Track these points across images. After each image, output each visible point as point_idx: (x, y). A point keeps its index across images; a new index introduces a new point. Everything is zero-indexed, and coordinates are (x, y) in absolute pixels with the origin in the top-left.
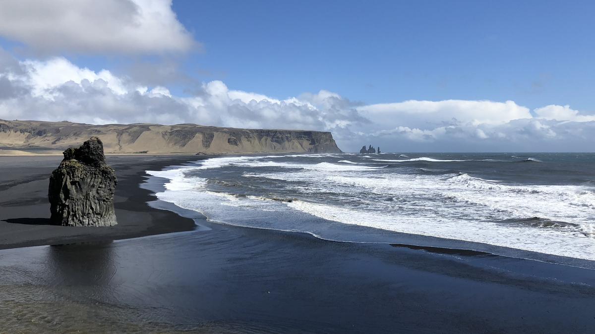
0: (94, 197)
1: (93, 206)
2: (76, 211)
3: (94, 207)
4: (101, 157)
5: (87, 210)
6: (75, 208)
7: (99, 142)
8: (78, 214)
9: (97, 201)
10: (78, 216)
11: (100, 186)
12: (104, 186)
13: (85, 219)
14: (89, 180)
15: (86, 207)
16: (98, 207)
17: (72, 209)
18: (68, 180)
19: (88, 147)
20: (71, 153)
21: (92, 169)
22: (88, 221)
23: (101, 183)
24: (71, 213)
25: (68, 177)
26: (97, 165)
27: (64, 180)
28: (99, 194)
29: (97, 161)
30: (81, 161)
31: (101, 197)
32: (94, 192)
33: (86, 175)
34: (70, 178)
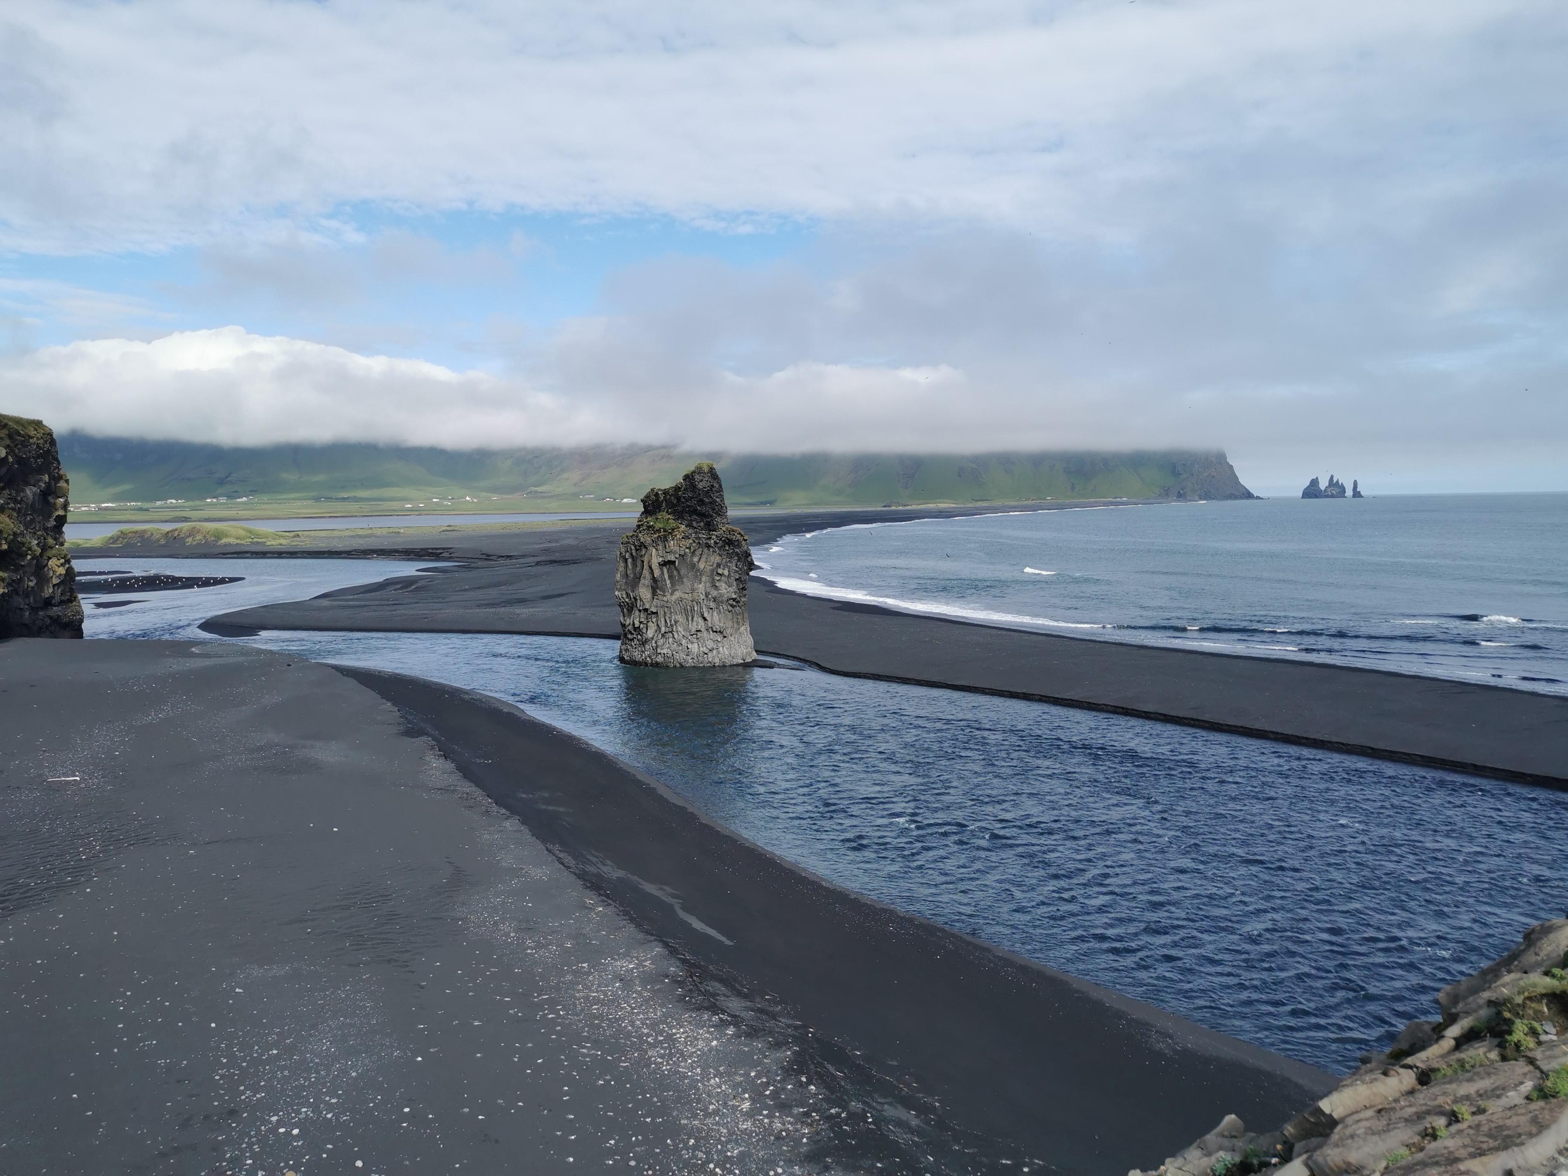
0: (707, 595)
1: (706, 615)
2: (672, 626)
3: (708, 618)
4: (720, 510)
5: (695, 624)
6: (671, 618)
7: (715, 476)
8: (677, 632)
9: (712, 605)
10: (676, 636)
11: (720, 571)
12: (726, 572)
13: (692, 643)
15: (693, 617)
17: (665, 621)
18: (655, 558)
19: (694, 487)
20: (657, 500)
21: (700, 535)
23: (719, 565)
24: (663, 629)
25: (654, 552)
26: (710, 527)
27: (646, 559)
28: (716, 588)
29: (712, 516)
30: (679, 516)
31: (721, 595)
32: (708, 585)
33: (689, 548)
34: (657, 555)
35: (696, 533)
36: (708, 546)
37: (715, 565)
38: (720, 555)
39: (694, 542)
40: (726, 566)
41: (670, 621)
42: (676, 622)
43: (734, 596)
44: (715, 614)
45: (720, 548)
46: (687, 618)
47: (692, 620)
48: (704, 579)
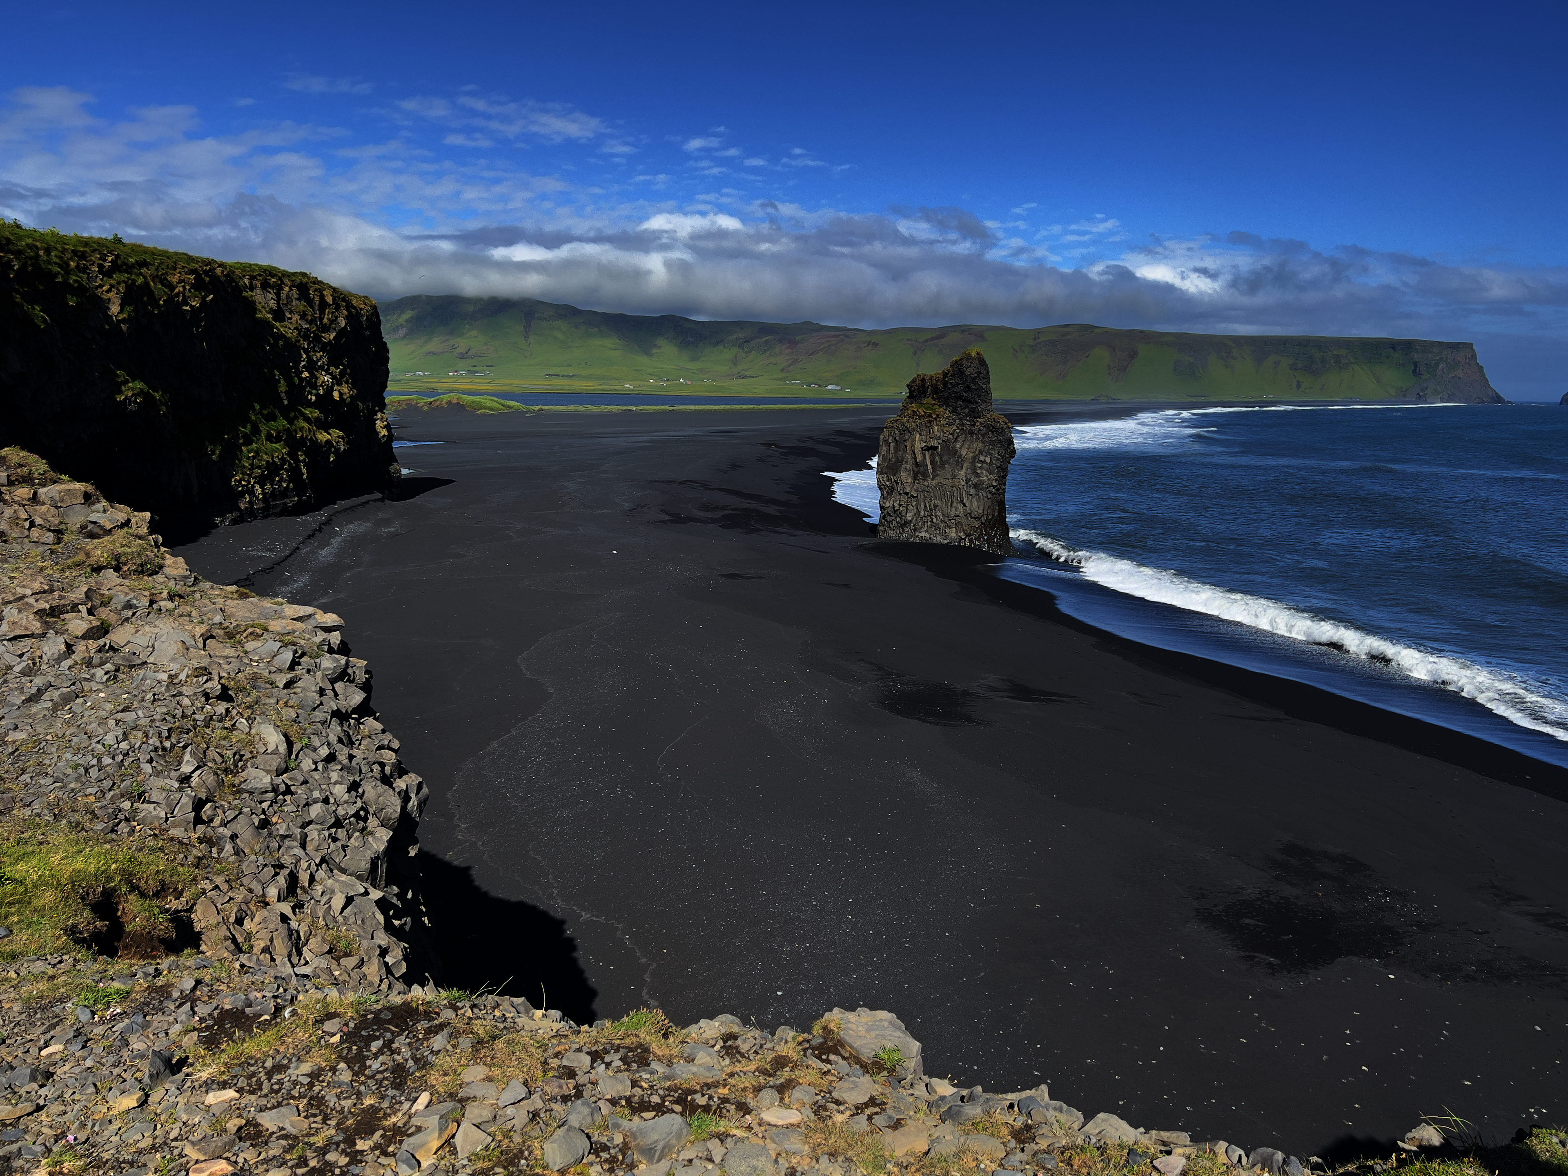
0: (967, 481)
1: (965, 501)
2: (931, 510)
3: (967, 504)
4: (985, 396)
5: (953, 509)
6: (930, 502)
7: (982, 362)
8: (936, 516)
9: (972, 491)
10: (935, 520)
11: (982, 458)
12: (988, 460)
13: (950, 528)
14: (958, 445)
15: (952, 503)
16: (975, 504)
17: (925, 505)
18: (918, 445)
19: (961, 373)
20: (923, 385)
21: (964, 422)
23: (981, 452)
24: (922, 513)
25: (918, 437)
26: (975, 414)
27: (908, 444)
28: (978, 475)
29: (977, 403)
30: (945, 402)
31: (982, 482)
32: (969, 471)
33: (953, 434)
34: (921, 440)
35: (960, 419)
36: (971, 433)
37: (977, 452)
38: (983, 443)
39: (958, 428)
40: (988, 453)
41: (930, 505)
42: (936, 506)
43: (995, 484)
44: (974, 500)
45: (983, 436)
46: (947, 503)
47: (951, 506)
48: (965, 465)
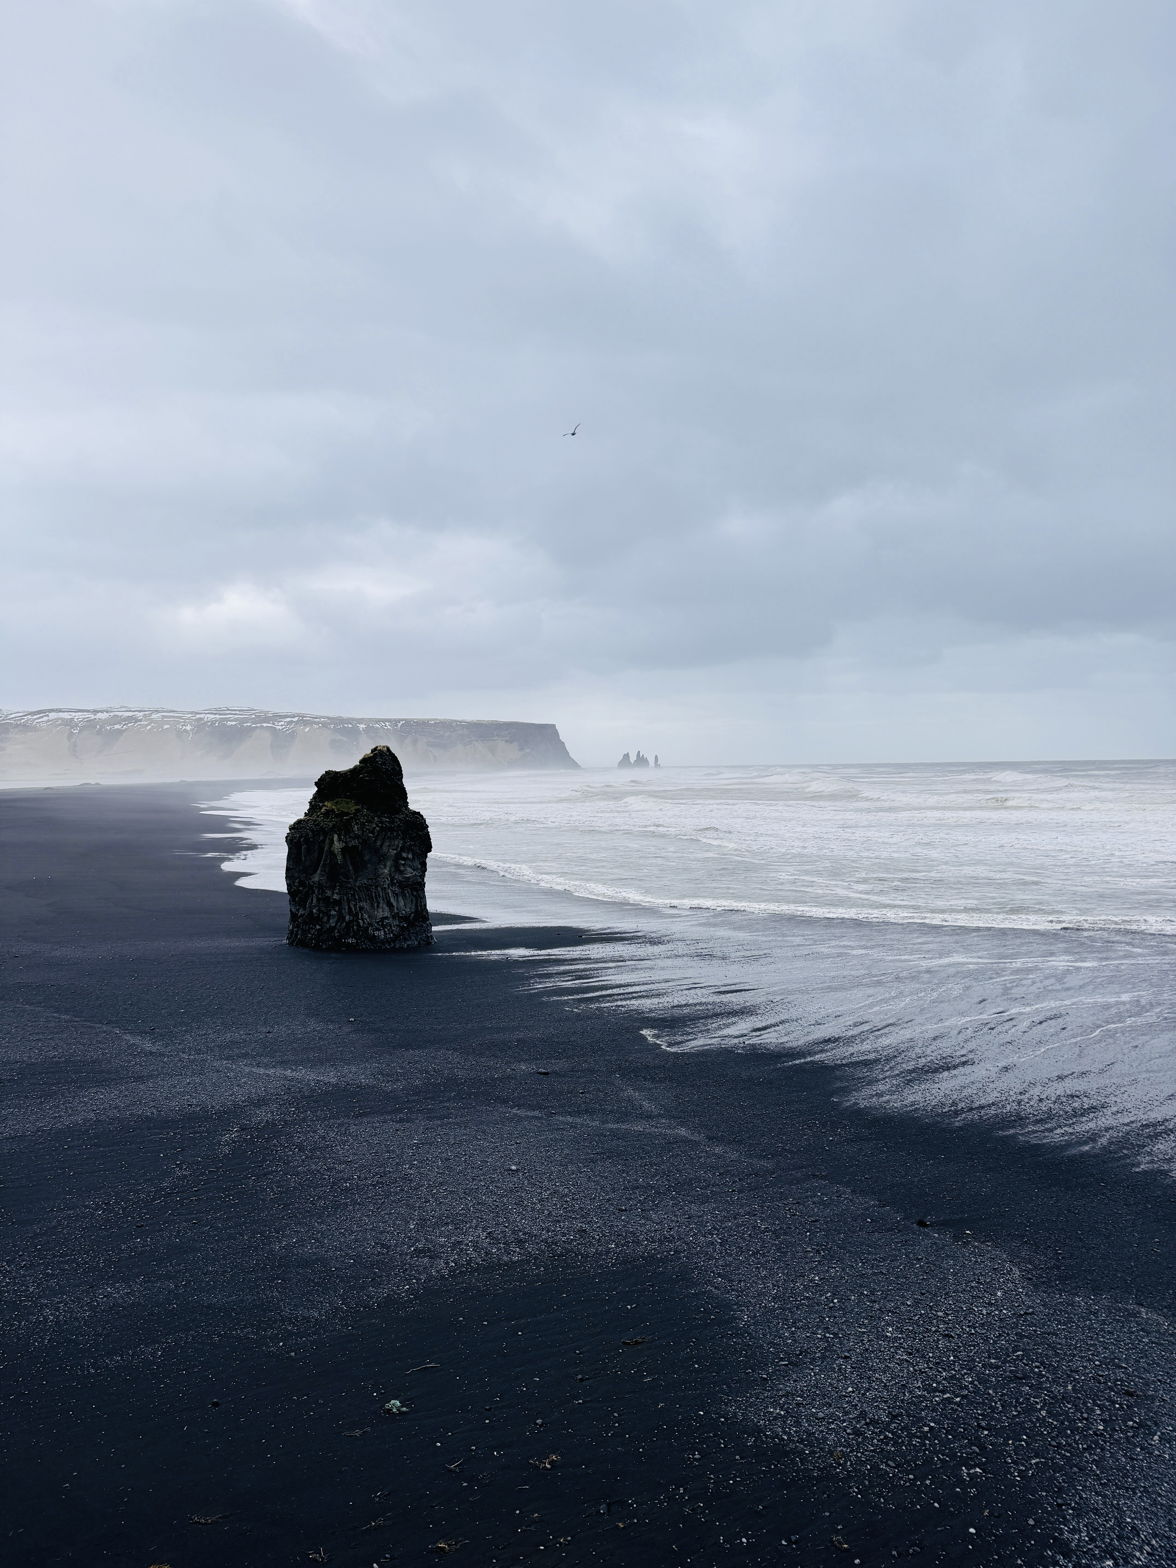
0: (392, 879)
1: (392, 900)
2: (357, 914)
3: (395, 904)
6: (355, 905)
7: (393, 757)
11: (404, 855)
12: (410, 856)
13: (379, 930)
14: (379, 843)
15: (378, 903)
16: (402, 903)
17: (350, 908)
18: (337, 845)
21: (383, 819)
22: (382, 933)
23: (403, 849)
24: (348, 918)
25: (336, 837)
26: (392, 811)
27: (327, 845)
28: (401, 872)
29: (394, 799)
30: (361, 799)
31: (407, 880)
32: (393, 869)
33: (372, 832)
34: (340, 840)
35: (379, 817)
36: (392, 830)
37: (399, 849)
38: (403, 839)
39: (378, 826)
40: (409, 850)
41: (356, 909)
42: (361, 908)
43: (419, 880)
44: (400, 898)
45: (405, 832)
46: (372, 905)
47: (378, 907)
48: (388, 864)
